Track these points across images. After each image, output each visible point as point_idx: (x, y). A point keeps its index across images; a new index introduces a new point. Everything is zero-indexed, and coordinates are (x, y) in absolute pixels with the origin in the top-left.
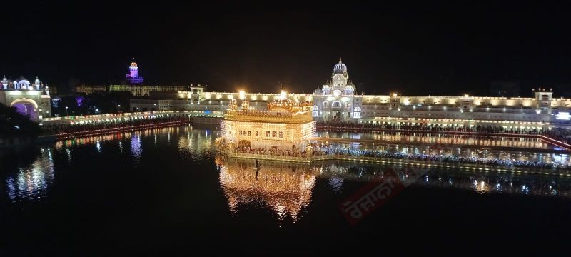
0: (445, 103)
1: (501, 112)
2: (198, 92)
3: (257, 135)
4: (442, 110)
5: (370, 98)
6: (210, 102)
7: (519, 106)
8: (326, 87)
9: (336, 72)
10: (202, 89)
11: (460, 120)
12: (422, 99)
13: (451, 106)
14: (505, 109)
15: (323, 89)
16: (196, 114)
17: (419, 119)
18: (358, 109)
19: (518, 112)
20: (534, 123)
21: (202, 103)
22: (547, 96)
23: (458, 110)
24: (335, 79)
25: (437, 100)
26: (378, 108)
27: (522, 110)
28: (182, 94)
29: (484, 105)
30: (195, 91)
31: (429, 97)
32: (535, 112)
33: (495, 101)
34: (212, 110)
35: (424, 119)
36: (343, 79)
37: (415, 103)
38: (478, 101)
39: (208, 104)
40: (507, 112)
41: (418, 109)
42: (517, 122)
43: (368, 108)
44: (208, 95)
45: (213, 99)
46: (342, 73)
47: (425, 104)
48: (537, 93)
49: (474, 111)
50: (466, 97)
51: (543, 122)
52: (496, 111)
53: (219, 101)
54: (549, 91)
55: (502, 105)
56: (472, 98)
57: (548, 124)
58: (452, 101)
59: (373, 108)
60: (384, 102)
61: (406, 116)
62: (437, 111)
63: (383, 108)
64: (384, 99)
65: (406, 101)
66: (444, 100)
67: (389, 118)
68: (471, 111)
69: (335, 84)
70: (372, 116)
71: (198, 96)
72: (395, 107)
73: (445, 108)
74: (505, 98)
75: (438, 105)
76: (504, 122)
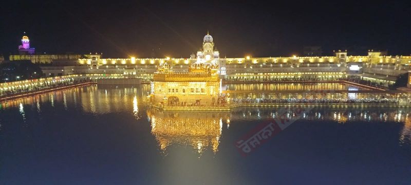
0: (280, 62)
1: (317, 66)
2: (97, 59)
3: (184, 92)
4: (280, 67)
5: (230, 60)
6: (107, 66)
7: (327, 62)
8: (199, 53)
9: (206, 42)
10: (99, 56)
11: (292, 73)
12: (265, 60)
13: (285, 64)
14: (319, 65)
15: (197, 55)
16: (96, 76)
17: (266, 74)
18: (224, 68)
19: (327, 66)
20: (337, 73)
21: (100, 68)
22: (343, 55)
23: (290, 66)
24: (206, 47)
25: (275, 60)
26: (237, 67)
27: (329, 64)
28: (82, 61)
29: (306, 62)
30: (94, 58)
31: (270, 58)
32: (337, 66)
33: (312, 59)
34: (109, 73)
35: (269, 74)
36: (211, 47)
37: (261, 62)
38: (301, 60)
39: (106, 68)
40: (320, 66)
41: (264, 67)
42: (327, 73)
43: (230, 68)
44: (104, 61)
45: (109, 64)
46: (210, 42)
47: (268, 63)
48: (337, 54)
49: (300, 67)
50: (294, 57)
51: (342, 72)
52: (313, 66)
53: (115, 65)
54: (345, 52)
55: (316, 62)
56: (298, 58)
57: (345, 73)
58: (285, 60)
59: (233, 67)
60: (240, 63)
61: (257, 72)
62: (277, 68)
63: (240, 67)
64: (240, 60)
65: (255, 61)
66: (280, 60)
67: (245, 74)
68: (298, 66)
69: (206, 51)
70: (234, 73)
71: (97, 62)
72: (248, 66)
73: (281, 65)
74: (318, 57)
75: (276, 64)
76: (319, 73)
